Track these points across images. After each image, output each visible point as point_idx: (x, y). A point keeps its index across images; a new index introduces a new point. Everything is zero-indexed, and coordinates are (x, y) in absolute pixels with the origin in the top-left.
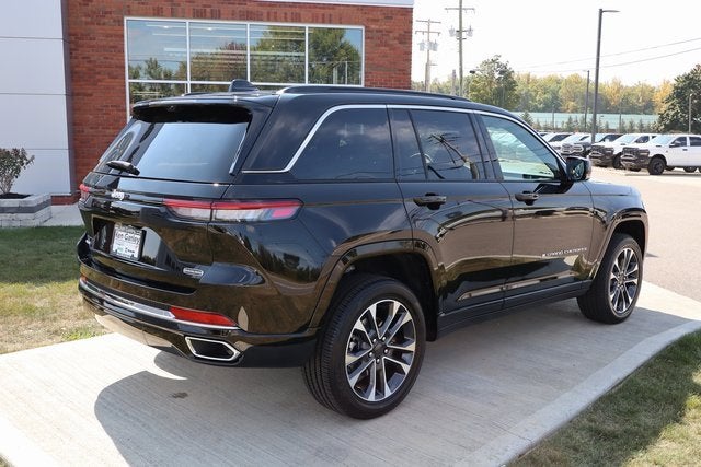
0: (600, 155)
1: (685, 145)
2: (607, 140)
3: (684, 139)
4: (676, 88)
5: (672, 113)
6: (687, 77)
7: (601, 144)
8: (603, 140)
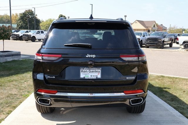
0: (15, 37)
1: (40, 33)
2: (15, 32)
3: (39, 32)
4: (21, 16)
5: (21, 24)
6: (24, 14)
7: (14, 33)
8: (14, 32)
